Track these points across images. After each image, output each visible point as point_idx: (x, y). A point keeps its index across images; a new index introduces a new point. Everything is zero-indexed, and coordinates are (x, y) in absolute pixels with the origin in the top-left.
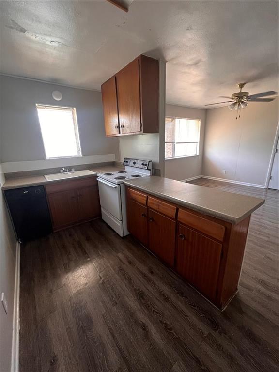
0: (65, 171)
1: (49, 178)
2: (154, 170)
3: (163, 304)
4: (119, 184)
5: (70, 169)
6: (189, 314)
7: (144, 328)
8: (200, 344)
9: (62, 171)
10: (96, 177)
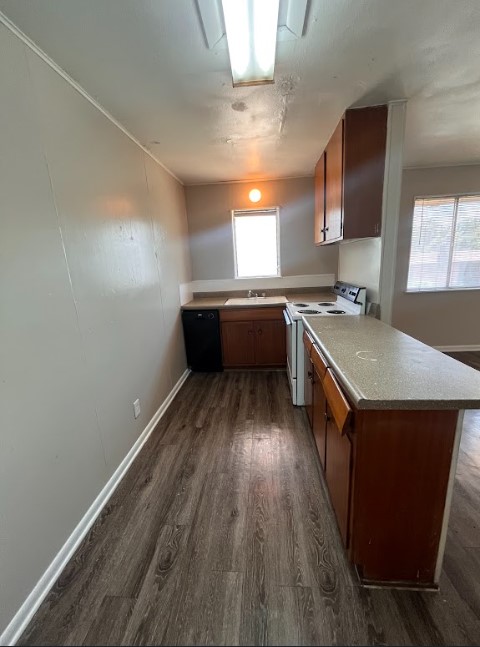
0: (252, 296)
1: (230, 303)
2: (370, 305)
3: (277, 509)
4: (296, 321)
5: (258, 293)
6: (302, 546)
7: (234, 514)
8: (283, 584)
9: (249, 295)
10: (284, 307)
